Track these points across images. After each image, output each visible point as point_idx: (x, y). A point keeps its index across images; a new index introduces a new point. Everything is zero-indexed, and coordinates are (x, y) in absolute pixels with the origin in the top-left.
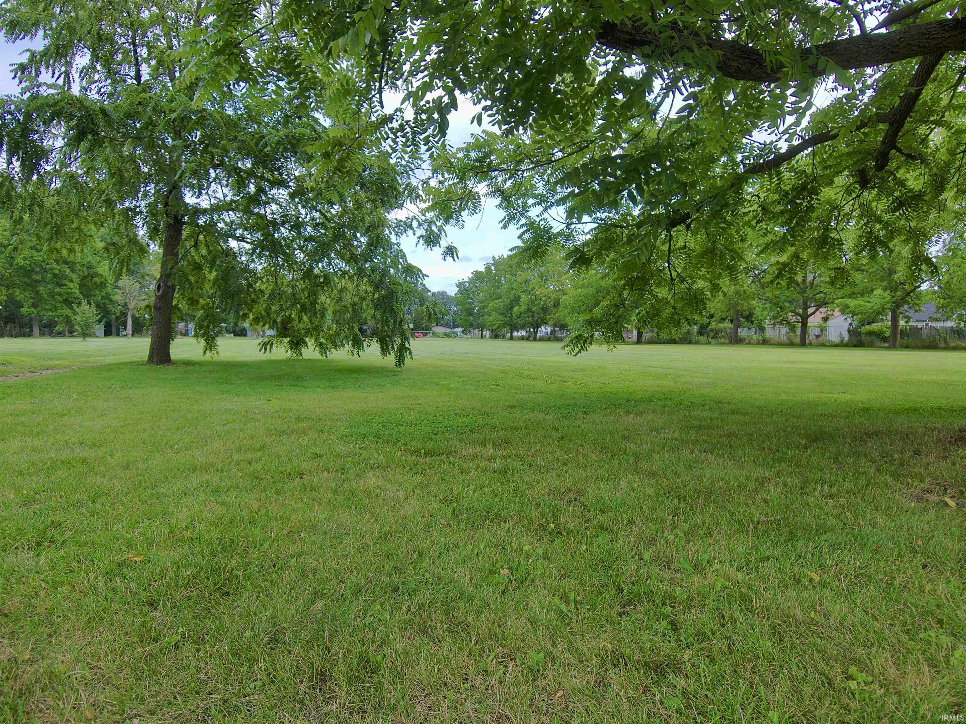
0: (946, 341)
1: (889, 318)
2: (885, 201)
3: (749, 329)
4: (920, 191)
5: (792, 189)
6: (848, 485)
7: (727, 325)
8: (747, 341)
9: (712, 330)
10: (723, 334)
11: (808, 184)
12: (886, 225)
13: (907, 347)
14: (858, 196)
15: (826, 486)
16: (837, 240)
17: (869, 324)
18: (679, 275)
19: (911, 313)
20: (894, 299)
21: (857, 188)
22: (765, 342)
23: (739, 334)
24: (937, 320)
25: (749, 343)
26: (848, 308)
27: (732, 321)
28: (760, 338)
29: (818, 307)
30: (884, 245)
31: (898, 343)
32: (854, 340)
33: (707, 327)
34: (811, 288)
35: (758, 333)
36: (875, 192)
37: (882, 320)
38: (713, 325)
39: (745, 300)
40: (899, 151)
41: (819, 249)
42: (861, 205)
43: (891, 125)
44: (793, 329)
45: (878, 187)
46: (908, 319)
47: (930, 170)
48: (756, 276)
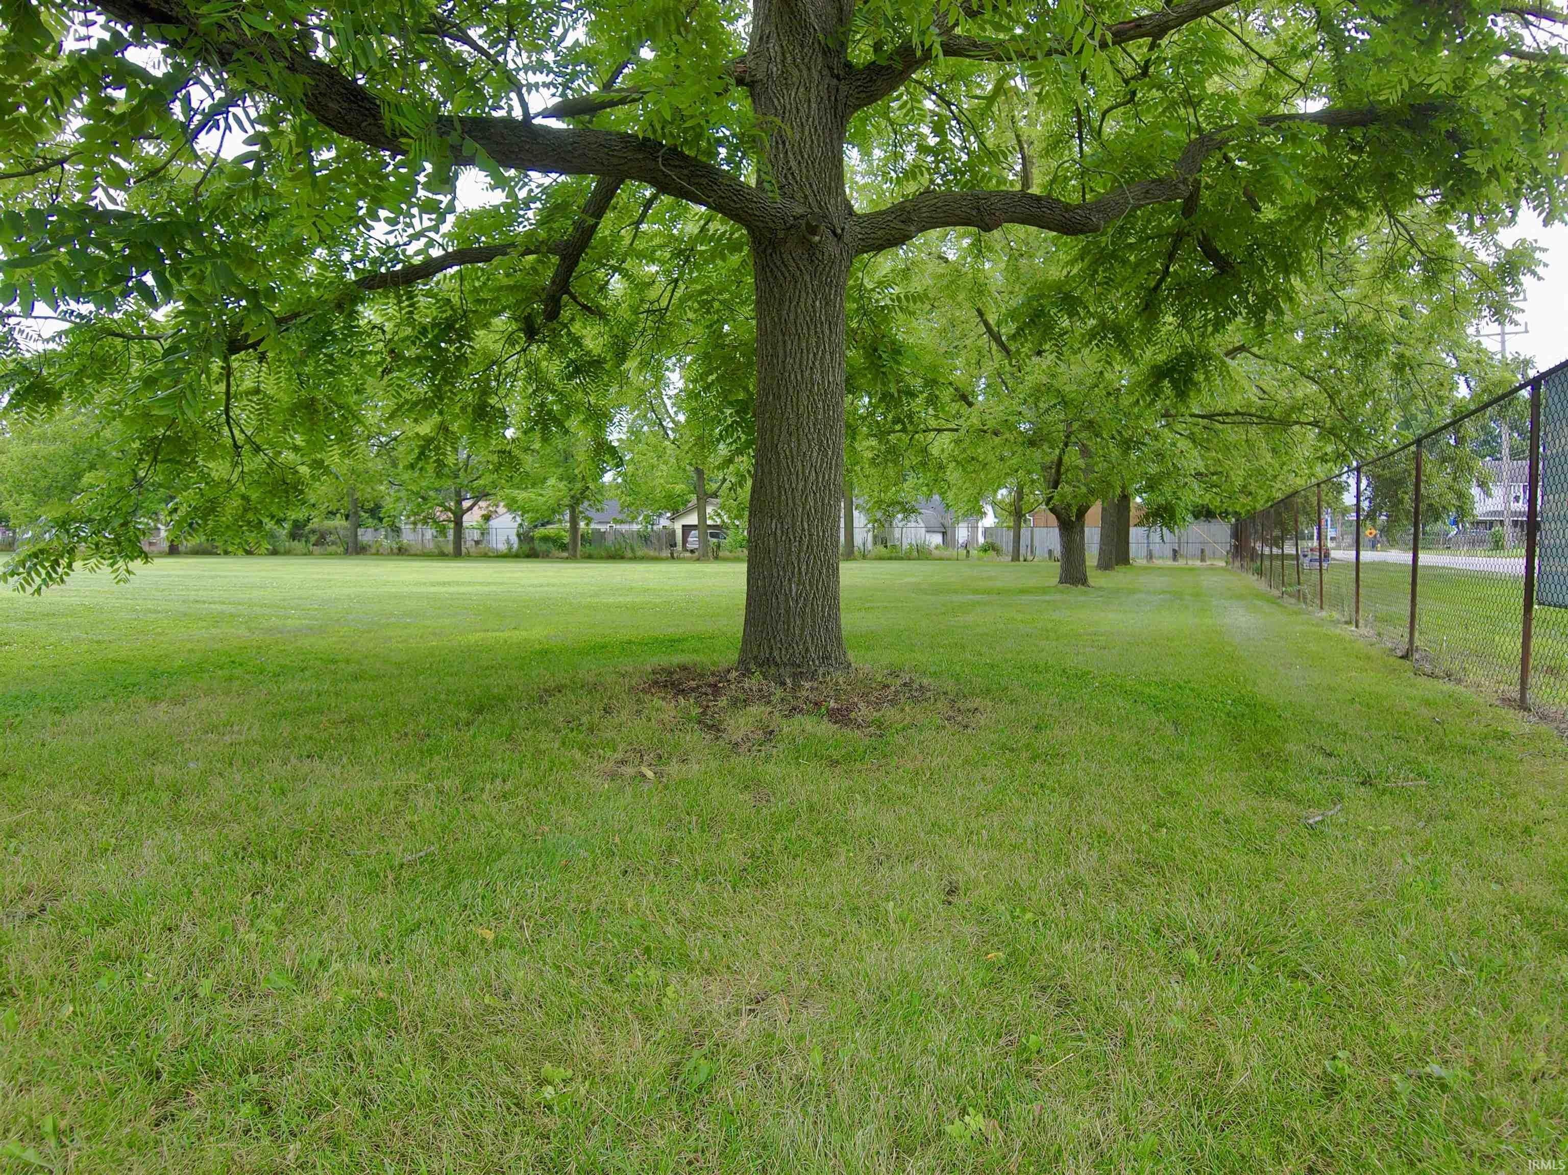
0: (632, 549)
1: (567, 517)
2: (557, 362)
3: (376, 530)
4: (599, 356)
5: (434, 325)
6: (527, 774)
7: (339, 522)
8: (373, 551)
9: (313, 532)
10: (333, 538)
11: (456, 321)
12: (561, 397)
13: (590, 557)
14: (524, 350)
15: (498, 781)
16: (499, 410)
17: (543, 525)
18: (248, 439)
19: (592, 513)
20: (572, 493)
21: (520, 338)
22: (402, 552)
23: (360, 538)
24: (622, 522)
25: (377, 553)
26: (516, 502)
27: (347, 517)
28: (395, 546)
29: (477, 499)
30: (560, 424)
31: (578, 553)
32: (526, 548)
33: (305, 525)
34: (466, 471)
35: (390, 537)
36: (545, 347)
37: (560, 521)
38: (315, 524)
39: (367, 483)
40: (574, 298)
41: (475, 421)
42: (528, 364)
43: (563, 259)
44: (442, 531)
45: (549, 342)
46: (589, 521)
47: (611, 329)
48: (382, 445)
